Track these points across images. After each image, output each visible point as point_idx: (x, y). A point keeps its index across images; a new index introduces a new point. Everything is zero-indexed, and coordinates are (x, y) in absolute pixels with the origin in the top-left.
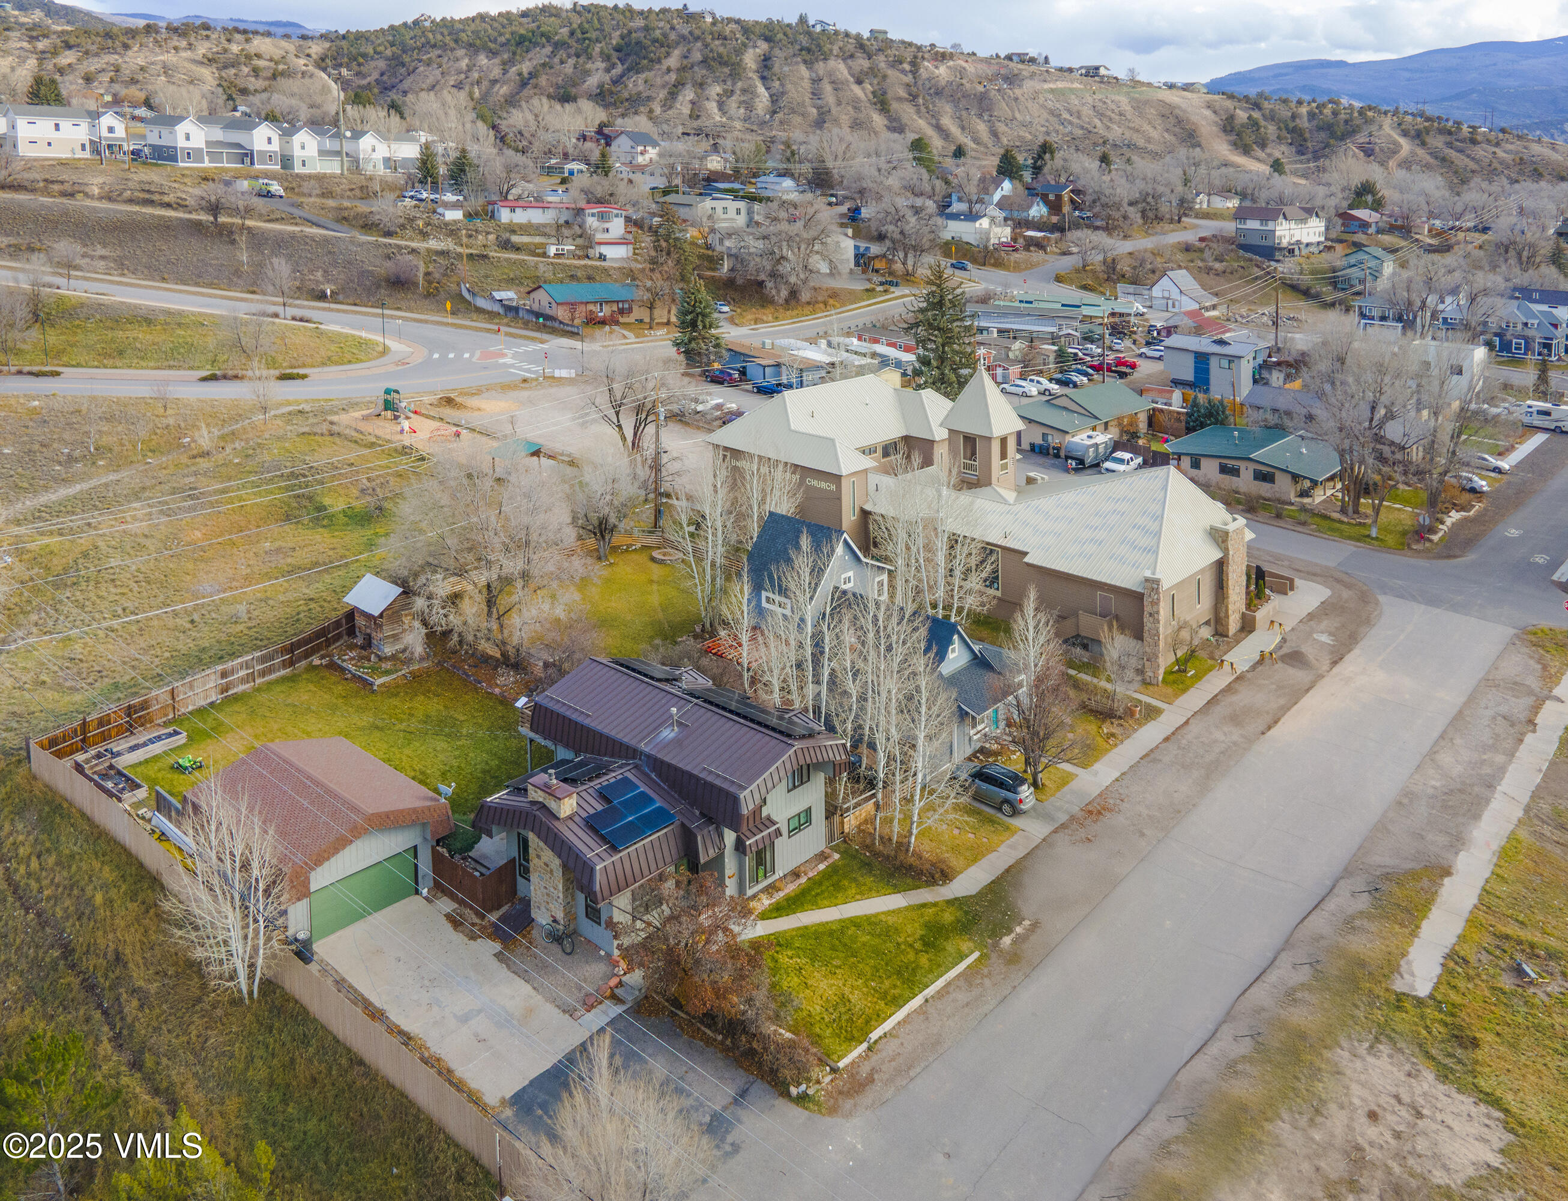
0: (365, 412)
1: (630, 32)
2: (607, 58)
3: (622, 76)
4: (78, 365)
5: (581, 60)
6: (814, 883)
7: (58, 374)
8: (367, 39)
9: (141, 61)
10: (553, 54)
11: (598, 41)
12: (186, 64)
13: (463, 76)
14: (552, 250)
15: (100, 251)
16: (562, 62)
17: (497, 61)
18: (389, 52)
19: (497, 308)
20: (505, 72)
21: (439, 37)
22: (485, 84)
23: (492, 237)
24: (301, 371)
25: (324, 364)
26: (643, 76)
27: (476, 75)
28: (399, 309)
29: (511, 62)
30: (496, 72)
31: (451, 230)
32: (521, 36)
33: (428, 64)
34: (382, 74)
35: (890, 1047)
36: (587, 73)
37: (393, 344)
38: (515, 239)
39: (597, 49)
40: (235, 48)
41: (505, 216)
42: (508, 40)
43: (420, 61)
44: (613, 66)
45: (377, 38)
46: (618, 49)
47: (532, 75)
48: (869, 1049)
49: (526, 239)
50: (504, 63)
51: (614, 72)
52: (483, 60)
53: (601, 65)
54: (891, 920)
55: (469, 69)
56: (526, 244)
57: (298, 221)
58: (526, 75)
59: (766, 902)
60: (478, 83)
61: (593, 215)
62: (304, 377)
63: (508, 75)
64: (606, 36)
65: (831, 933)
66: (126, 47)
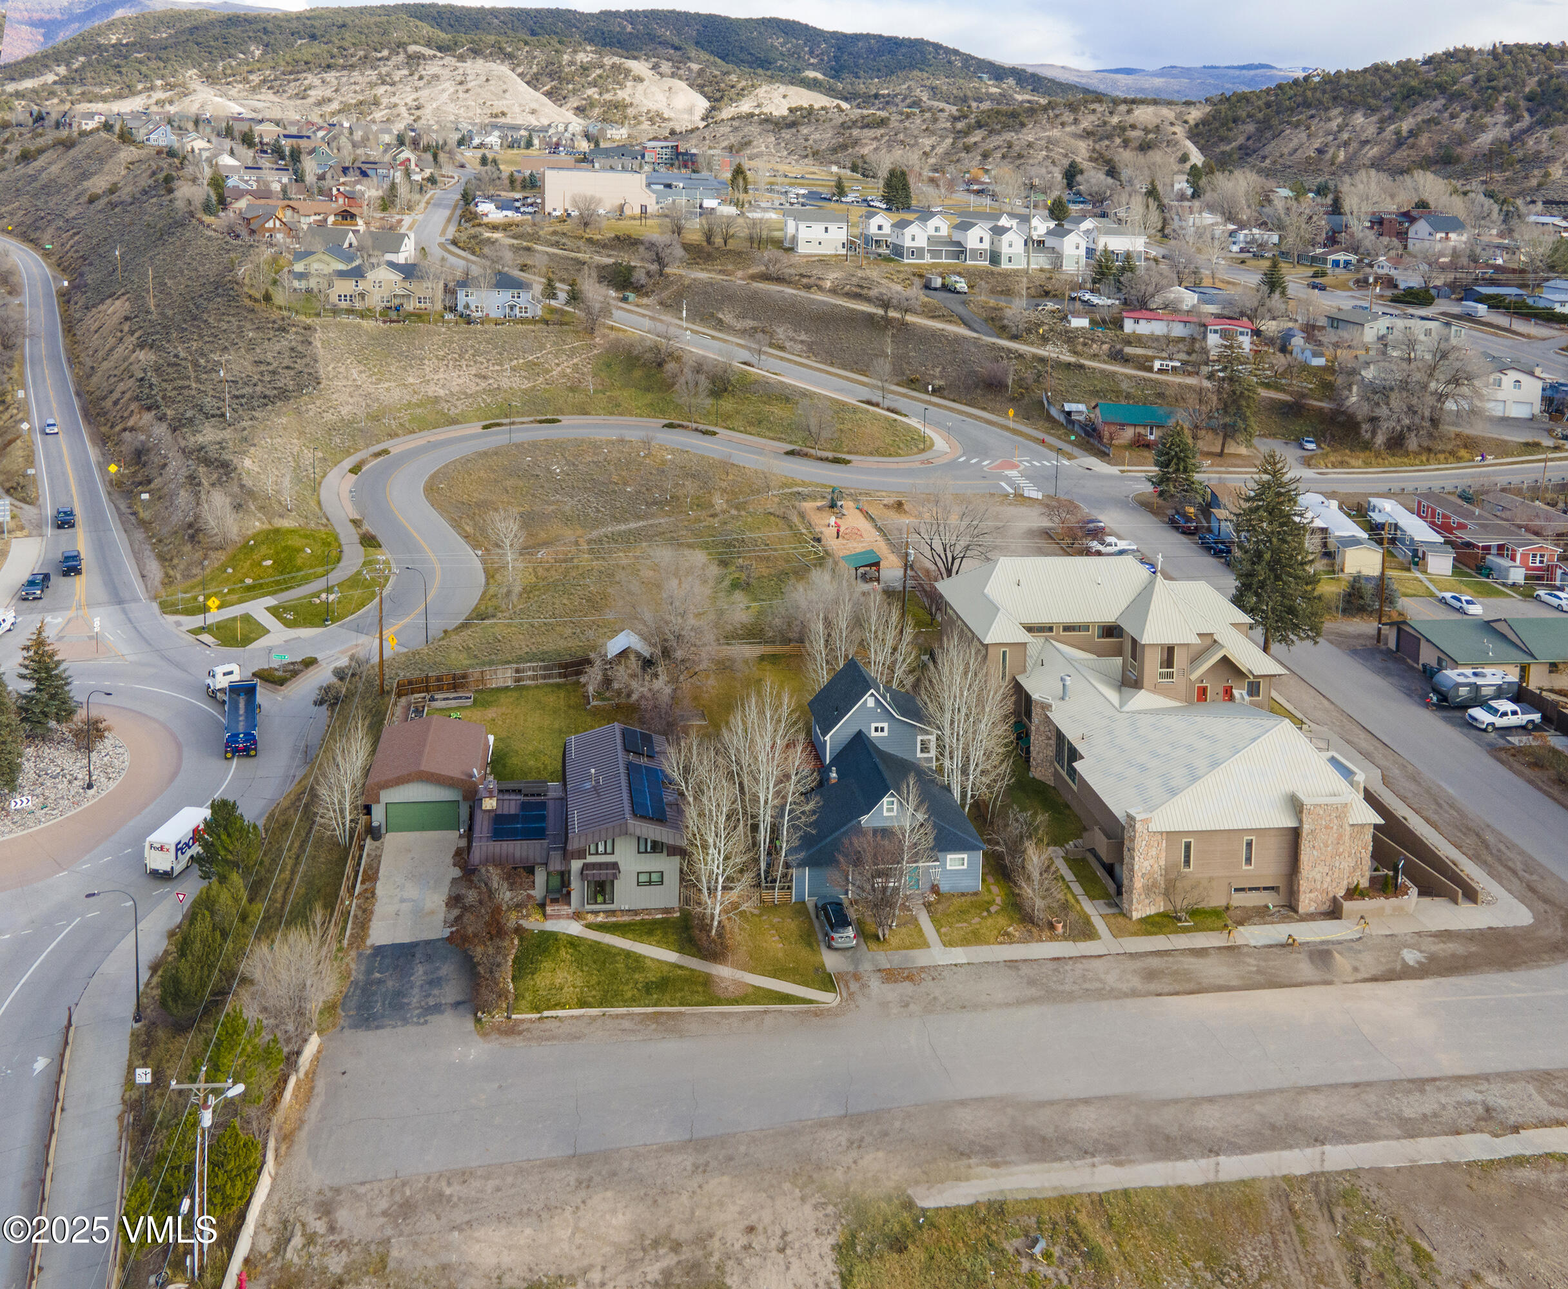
0: (819, 504)
1: (1551, 77)
2: (1511, 108)
3: (1524, 132)
4: (733, 429)
5: (1478, 114)
6: (643, 923)
7: (714, 433)
8: (1248, 101)
9: (1030, 138)
10: (1445, 108)
11: (1506, 88)
12: (1067, 139)
13: (1331, 138)
14: (1157, 365)
15: (803, 337)
16: (1452, 117)
17: (1374, 119)
18: (1260, 116)
19: (1061, 418)
20: (1381, 130)
21: (1318, 94)
22: (1354, 145)
23: (1105, 347)
24: (848, 457)
25: (871, 454)
26: (1550, 131)
27: (1345, 136)
28: (984, 409)
29: (1391, 119)
30: (1371, 131)
31: (1070, 338)
32: (1412, 88)
33: (1297, 126)
34: (1249, 139)
35: (549, 1024)
36: (1482, 128)
37: (940, 443)
38: (1128, 350)
39: (1502, 99)
40: (1115, 120)
41: (1129, 326)
42: (1394, 95)
43: (1288, 123)
44: (1518, 118)
45: (1259, 98)
46: (1530, 98)
47: (1412, 133)
48: (540, 1019)
49: (1139, 351)
50: (1381, 121)
51: (1518, 126)
52: (1359, 119)
53: (1502, 118)
54: (649, 963)
55: (1341, 129)
56: (1138, 356)
57: (955, 318)
58: (1404, 134)
59: (601, 918)
60: (1346, 144)
61: (1216, 332)
62: (848, 462)
63: (1384, 135)
64: (1518, 83)
65: (608, 953)
66: (1023, 125)
